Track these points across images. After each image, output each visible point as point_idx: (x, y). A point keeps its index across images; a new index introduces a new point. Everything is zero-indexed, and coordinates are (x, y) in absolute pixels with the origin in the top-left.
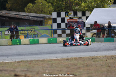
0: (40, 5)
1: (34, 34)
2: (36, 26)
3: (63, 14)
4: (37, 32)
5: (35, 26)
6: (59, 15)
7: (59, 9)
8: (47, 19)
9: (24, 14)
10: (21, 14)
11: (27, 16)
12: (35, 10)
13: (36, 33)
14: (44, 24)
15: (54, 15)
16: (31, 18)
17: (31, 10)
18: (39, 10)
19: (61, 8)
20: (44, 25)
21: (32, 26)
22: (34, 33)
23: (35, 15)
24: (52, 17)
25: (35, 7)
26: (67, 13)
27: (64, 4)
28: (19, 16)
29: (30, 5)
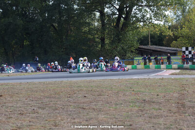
3: (190, 49)
6: (187, 49)
8: (179, 52)
14: (177, 55)
15: (184, 49)
17: (175, 46)
23: (173, 49)
25: (177, 43)
26: (193, 48)
28: (160, 49)
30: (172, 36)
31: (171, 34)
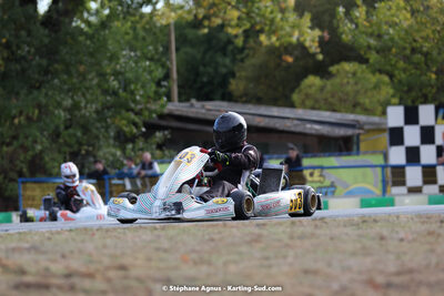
0: (348, 83)
1: (318, 185)
2: (329, 156)
3: (427, 114)
4: (333, 179)
5: (324, 156)
6: (411, 117)
7: (414, 94)
8: (368, 131)
9: (286, 112)
10: (276, 114)
11: (298, 119)
12: (330, 100)
13: (327, 183)
14: (358, 148)
15: (395, 116)
16: (308, 126)
17: (316, 101)
18: (345, 101)
19: (421, 90)
20: (358, 153)
21: (312, 157)
22: (320, 182)
24: (386, 124)
25: (329, 87)
26: (442, 110)
27: (433, 76)
28: (267, 120)
29: (313, 81)
30: (314, 47)
31: (311, 37)
